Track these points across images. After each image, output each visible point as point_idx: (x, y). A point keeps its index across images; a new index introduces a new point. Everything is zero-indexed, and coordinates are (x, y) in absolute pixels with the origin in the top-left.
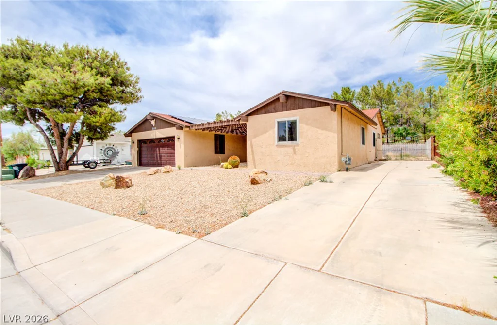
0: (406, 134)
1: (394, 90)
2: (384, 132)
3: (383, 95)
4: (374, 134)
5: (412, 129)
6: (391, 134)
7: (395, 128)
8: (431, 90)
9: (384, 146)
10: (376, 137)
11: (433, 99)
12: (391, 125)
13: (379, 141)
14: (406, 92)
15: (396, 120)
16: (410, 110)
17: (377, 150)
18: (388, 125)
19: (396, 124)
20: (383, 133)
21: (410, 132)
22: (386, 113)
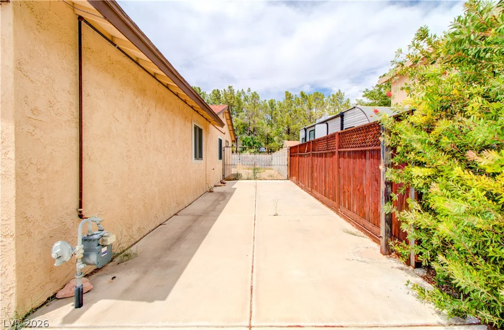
0: (253, 143)
1: (242, 98)
2: (234, 139)
3: (234, 102)
4: (220, 141)
5: (257, 139)
6: (240, 143)
7: (244, 136)
8: (272, 103)
9: (233, 156)
10: (224, 145)
11: (274, 112)
12: (240, 133)
13: (227, 152)
14: (253, 102)
15: (245, 128)
16: (257, 120)
17: (224, 165)
18: (237, 133)
19: (244, 132)
20: (233, 141)
21: (257, 141)
22: (236, 121)
